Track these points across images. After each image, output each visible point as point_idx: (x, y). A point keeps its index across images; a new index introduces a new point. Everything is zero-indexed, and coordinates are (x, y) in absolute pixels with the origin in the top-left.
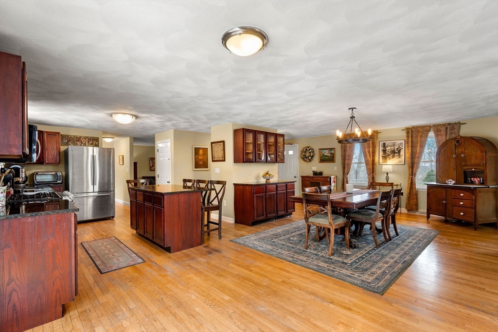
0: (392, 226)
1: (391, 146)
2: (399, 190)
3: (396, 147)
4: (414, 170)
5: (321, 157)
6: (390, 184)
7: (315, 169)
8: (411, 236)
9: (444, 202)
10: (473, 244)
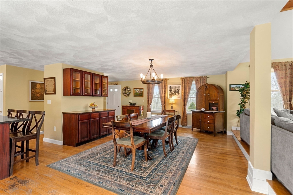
0: (174, 137)
1: (174, 88)
2: (178, 116)
3: (177, 89)
4: (186, 102)
5: (135, 93)
6: (173, 111)
7: (131, 101)
8: (185, 144)
9: (200, 121)
10: (215, 146)
